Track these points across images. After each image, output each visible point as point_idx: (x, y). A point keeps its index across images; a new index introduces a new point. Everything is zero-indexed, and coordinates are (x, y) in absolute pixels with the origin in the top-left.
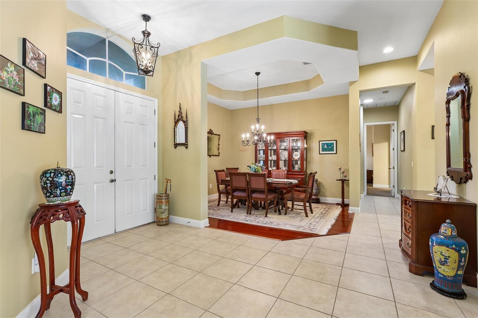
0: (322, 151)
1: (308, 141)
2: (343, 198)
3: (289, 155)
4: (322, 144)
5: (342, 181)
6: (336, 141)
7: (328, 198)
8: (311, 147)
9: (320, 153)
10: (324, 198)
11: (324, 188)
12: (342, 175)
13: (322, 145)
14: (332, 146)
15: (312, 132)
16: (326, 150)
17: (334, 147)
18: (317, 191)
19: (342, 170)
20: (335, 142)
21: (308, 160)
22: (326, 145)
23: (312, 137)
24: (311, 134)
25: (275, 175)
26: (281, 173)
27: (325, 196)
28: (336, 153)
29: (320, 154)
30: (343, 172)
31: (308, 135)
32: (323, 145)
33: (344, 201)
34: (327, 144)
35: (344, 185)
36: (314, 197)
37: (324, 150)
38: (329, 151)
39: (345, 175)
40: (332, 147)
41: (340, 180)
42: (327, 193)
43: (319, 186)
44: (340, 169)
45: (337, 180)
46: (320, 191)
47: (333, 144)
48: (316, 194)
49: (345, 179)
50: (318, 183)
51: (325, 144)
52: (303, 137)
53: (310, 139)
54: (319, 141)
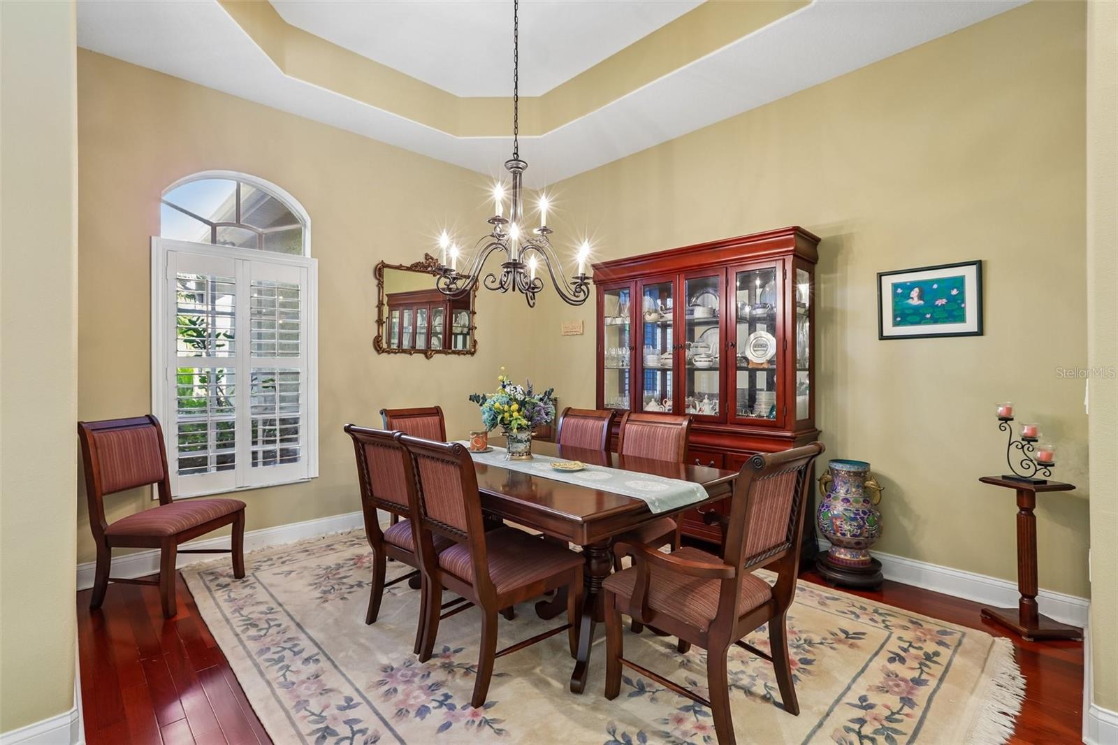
0: (896, 324)
1: (821, 277)
2: (1028, 581)
3: (726, 346)
4: (895, 286)
5: (1020, 492)
6: (979, 265)
7: (930, 567)
8: (838, 306)
9: (885, 334)
10: (909, 562)
11: (906, 509)
12: (1017, 456)
13: (895, 295)
14: (954, 292)
15: (843, 232)
16: (918, 319)
17: (963, 301)
18: (860, 527)
19: (1021, 428)
20: (970, 273)
21: (821, 368)
22: (915, 293)
23: (840, 258)
24: (837, 246)
25: (635, 440)
26: (659, 431)
27: (909, 551)
28: (980, 332)
29: (882, 337)
30: (1030, 439)
31: (819, 248)
32: (902, 292)
33: (1035, 606)
34: (924, 287)
35: (1035, 512)
36: (848, 557)
37: (902, 316)
38: (935, 321)
39: (1039, 454)
40: (951, 299)
41: (1005, 482)
42: (927, 539)
43: (875, 502)
44: (1006, 419)
45: (984, 480)
46: (880, 530)
47: (959, 282)
48: (858, 543)
49: (1040, 476)
50: (870, 483)
51: (908, 287)
52: (789, 259)
53: (832, 269)
54: (880, 275)
